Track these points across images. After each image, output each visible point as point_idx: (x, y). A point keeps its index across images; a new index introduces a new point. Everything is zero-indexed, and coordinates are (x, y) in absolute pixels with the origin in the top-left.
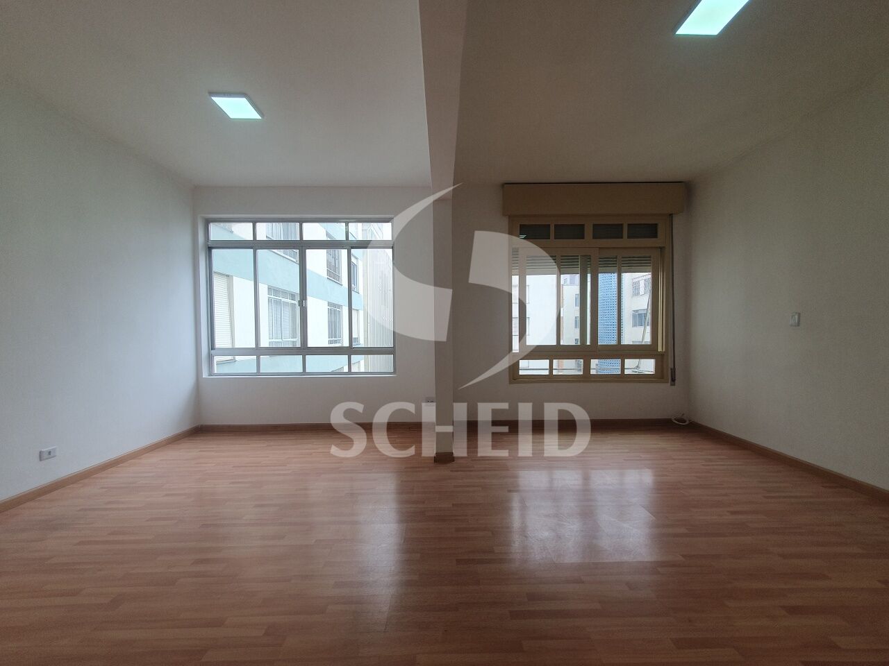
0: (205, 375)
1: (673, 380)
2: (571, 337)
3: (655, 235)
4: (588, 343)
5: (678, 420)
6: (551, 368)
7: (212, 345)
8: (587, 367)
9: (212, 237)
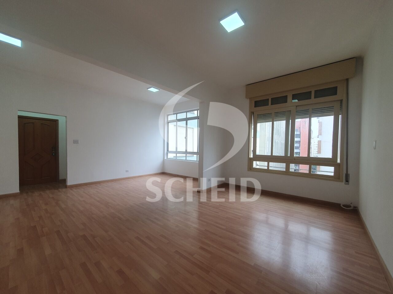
0: (165, 158)
1: (347, 181)
2: (279, 151)
3: (335, 94)
4: (289, 155)
5: (344, 206)
6: (268, 166)
7: (168, 150)
8: (288, 167)
9: (169, 120)
